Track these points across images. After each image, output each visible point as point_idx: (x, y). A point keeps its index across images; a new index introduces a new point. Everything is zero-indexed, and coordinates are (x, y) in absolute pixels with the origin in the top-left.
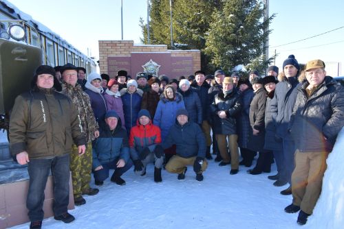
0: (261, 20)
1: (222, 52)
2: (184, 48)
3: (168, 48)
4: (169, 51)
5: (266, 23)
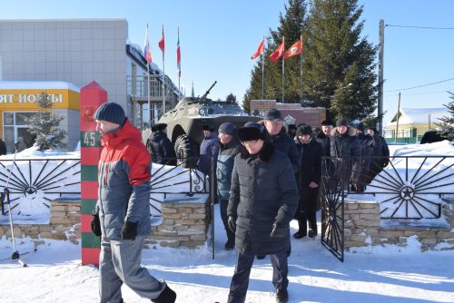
0: (375, 84)
1: (342, 111)
2: (312, 105)
3: (303, 106)
4: (302, 109)
5: (380, 86)
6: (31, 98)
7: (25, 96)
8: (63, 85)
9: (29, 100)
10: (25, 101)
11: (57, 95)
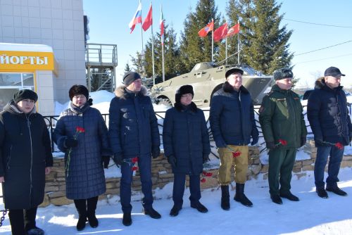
6: (15, 60)
7: (7, 58)
8: (47, 49)
9: (12, 62)
10: (8, 62)
11: (42, 58)
